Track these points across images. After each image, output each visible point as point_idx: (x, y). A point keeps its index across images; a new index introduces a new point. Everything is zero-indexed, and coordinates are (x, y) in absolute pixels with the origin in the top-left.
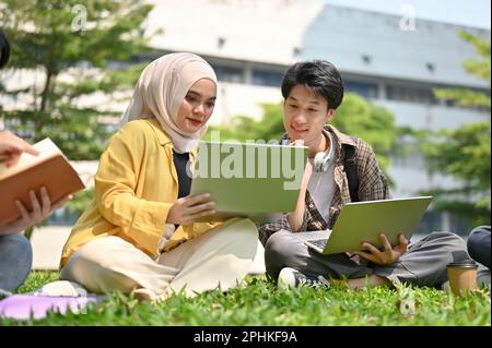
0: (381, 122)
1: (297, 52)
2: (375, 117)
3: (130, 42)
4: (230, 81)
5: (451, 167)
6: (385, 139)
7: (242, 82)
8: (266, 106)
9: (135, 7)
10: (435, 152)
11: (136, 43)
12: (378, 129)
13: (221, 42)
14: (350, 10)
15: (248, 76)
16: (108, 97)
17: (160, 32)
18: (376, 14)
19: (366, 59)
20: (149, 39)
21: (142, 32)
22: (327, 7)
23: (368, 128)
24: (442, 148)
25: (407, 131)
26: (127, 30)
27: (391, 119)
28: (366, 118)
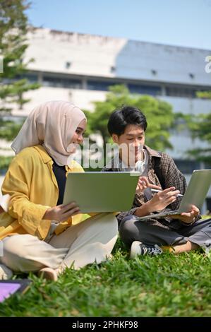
0: (164, 110)
1: (113, 69)
2: (160, 108)
3: (15, 67)
4: (74, 88)
5: (206, 136)
6: (168, 121)
7: (81, 88)
8: (97, 103)
9: (17, 47)
10: (196, 127)
11: (18, 68)
12: (163, 115)
13: (68, 65)
14: (144, 43)
15: (85, 85)
16: (3, 100)
17: (32, 60)
18: (158, 45)
19: (154, 72)
20: (26, 65)
21: (21, 61)
22: (130, 41)
23: (157, 114)
24: (200, 125)
25: (180, 115)
26: (13, 60)
27: (170, 108)
28: (156, 109)
